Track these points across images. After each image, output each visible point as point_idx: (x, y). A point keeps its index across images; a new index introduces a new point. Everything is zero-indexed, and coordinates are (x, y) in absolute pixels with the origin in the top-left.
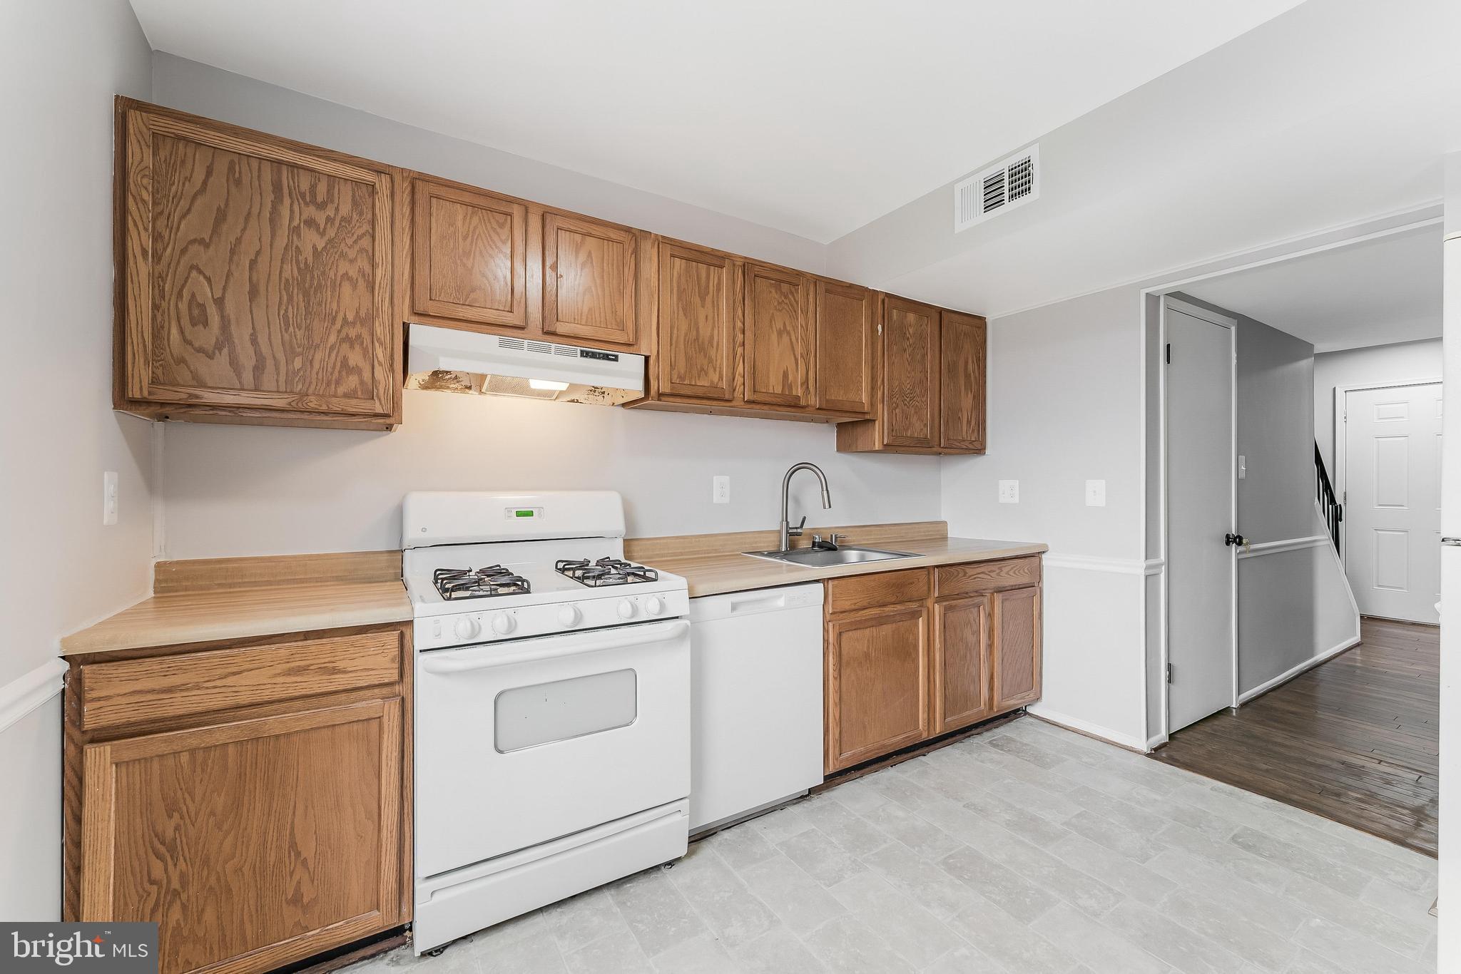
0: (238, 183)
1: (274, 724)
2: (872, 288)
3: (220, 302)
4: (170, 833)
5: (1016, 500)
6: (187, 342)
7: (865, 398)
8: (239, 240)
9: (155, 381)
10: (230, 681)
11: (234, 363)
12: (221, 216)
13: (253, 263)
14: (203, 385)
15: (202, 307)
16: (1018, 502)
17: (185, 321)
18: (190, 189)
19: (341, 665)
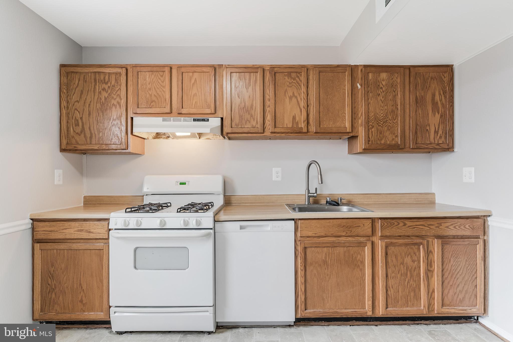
0: (86, 81)
1: (75, 246)
2: (353, 64)
3: (81, 118)
4: (52, 272)
5: (473, 180)
6: (74, 131)
7: (348, 125)
8: (86, 99)
9: (67, 144)
10: (64, 231)
11: (85, 136)
12: (82, 92)
13: (89, 105)
14: (78, 144)
15: (78, 120)
16: (473, 181)
17: (74, 125)
18: (75, 86)
19: (92, 230)
